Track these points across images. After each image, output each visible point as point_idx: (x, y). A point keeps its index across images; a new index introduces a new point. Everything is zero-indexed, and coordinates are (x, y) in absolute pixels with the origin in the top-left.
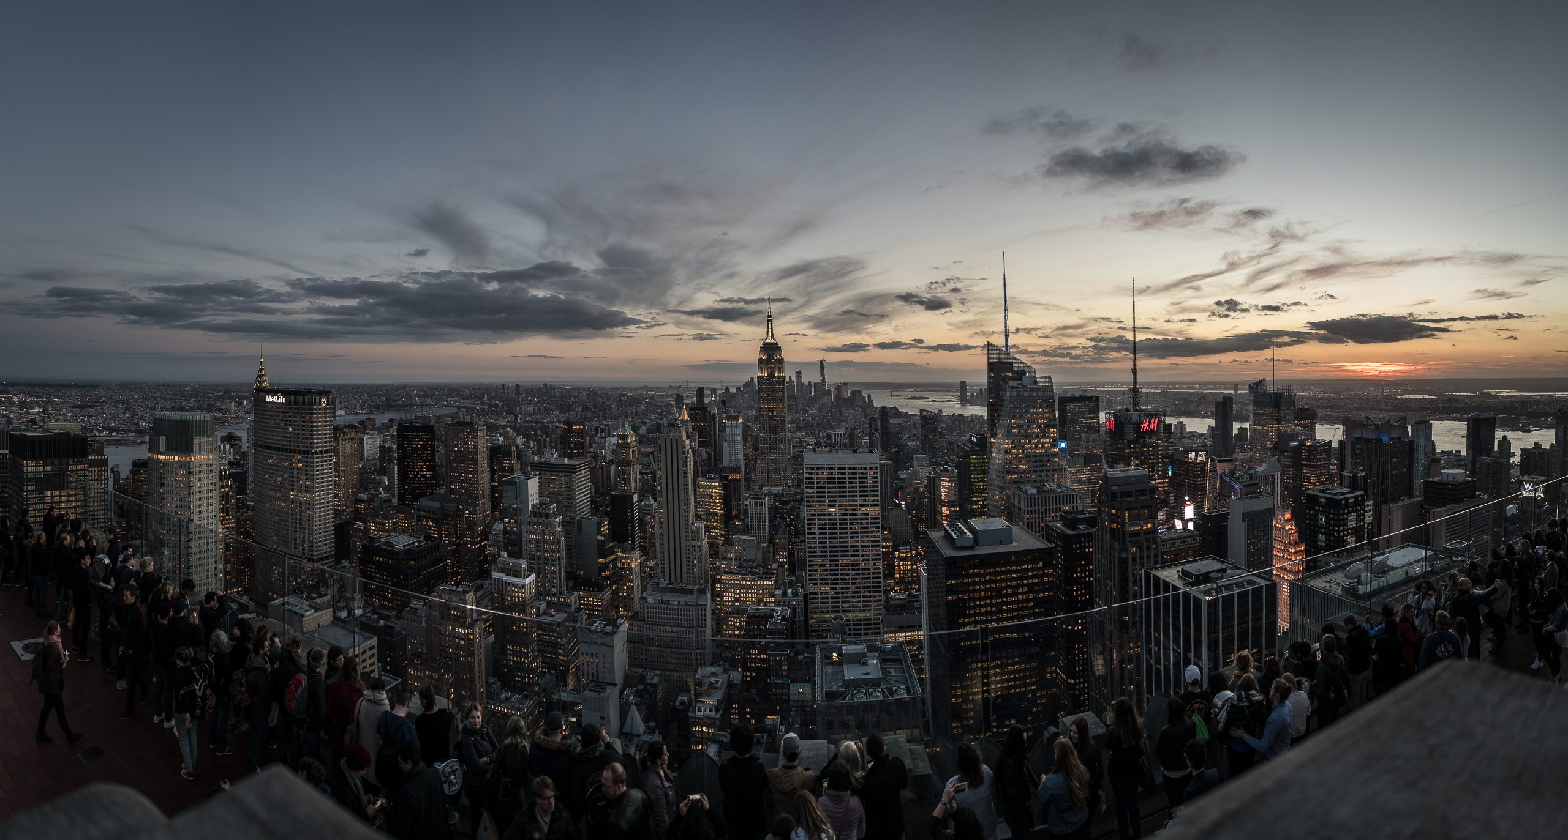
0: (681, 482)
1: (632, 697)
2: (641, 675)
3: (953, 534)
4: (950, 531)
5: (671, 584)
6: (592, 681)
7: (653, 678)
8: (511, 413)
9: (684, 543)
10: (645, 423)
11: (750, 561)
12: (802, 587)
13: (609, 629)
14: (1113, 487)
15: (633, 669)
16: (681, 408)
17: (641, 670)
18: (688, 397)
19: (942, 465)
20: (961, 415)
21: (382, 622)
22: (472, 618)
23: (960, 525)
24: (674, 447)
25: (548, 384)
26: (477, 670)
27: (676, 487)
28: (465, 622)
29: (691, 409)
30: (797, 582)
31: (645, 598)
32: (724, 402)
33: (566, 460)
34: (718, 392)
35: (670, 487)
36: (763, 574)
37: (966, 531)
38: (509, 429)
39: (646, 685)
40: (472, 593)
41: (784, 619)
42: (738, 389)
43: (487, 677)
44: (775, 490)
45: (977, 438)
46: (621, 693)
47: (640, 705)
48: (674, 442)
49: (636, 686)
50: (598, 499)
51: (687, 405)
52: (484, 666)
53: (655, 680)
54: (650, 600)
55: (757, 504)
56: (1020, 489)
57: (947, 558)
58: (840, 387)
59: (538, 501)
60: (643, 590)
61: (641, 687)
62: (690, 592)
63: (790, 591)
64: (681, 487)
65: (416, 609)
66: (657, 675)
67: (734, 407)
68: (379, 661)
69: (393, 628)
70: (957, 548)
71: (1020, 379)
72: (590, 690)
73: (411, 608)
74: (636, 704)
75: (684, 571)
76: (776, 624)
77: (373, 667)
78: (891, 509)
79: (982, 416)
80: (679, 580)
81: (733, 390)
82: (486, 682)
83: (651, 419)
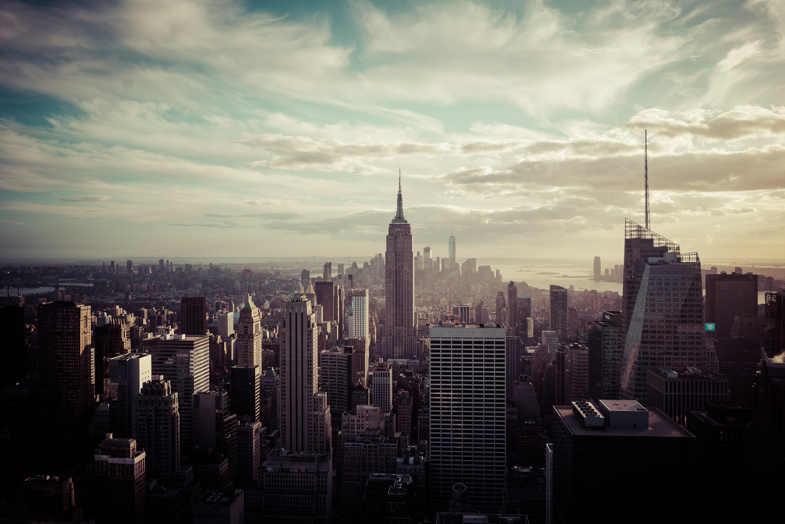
0: (305, 355)
3: (582, 412)
4: (579, 409)
5: (292, 453)
8: (121, 291)
9: (306, 412)
10: (269, 298)
11: (373, 429)
12: (424, 456)
13: (225, 500)
14: (774, 380)
16: (307, 283)
18: (314, 272)
19: (572, 342)
20: (594, 292)
23: (590, 404)
24: (299, 321)
25: (165, 261)
27: (299, 359)
29: (317, 283)
30: (419, 451)
31: (265, 468)
32: (350, 277)
33: (184, 337)
34: (345, 268)
35: (294, 359)
36: (386, 442)
37: (596, 411)
38: (117, 307)
41: (405, 485)
42: (366, 264)
44: (401, 362)
45: (611, 316)
48: (299, 317)
50: (218, 374)
51: (313, 279)
54: (269, 469)
55: (381, 375)
56: (659, 372)
57: (574, 436)
58: (471, 262)
59: (150, 379)
60: (263, 459)
62: (311, 460)
63: (412, 459)
64: (305, 360)
67: (361, 282)
70: (586, 428)
71: (662, 256)
75: (306, 440)
76: (396, 490)
78: (517, 384)
79: (617, 293)
80: (300, 448)
81: (360, 266)
83: (275, 294)
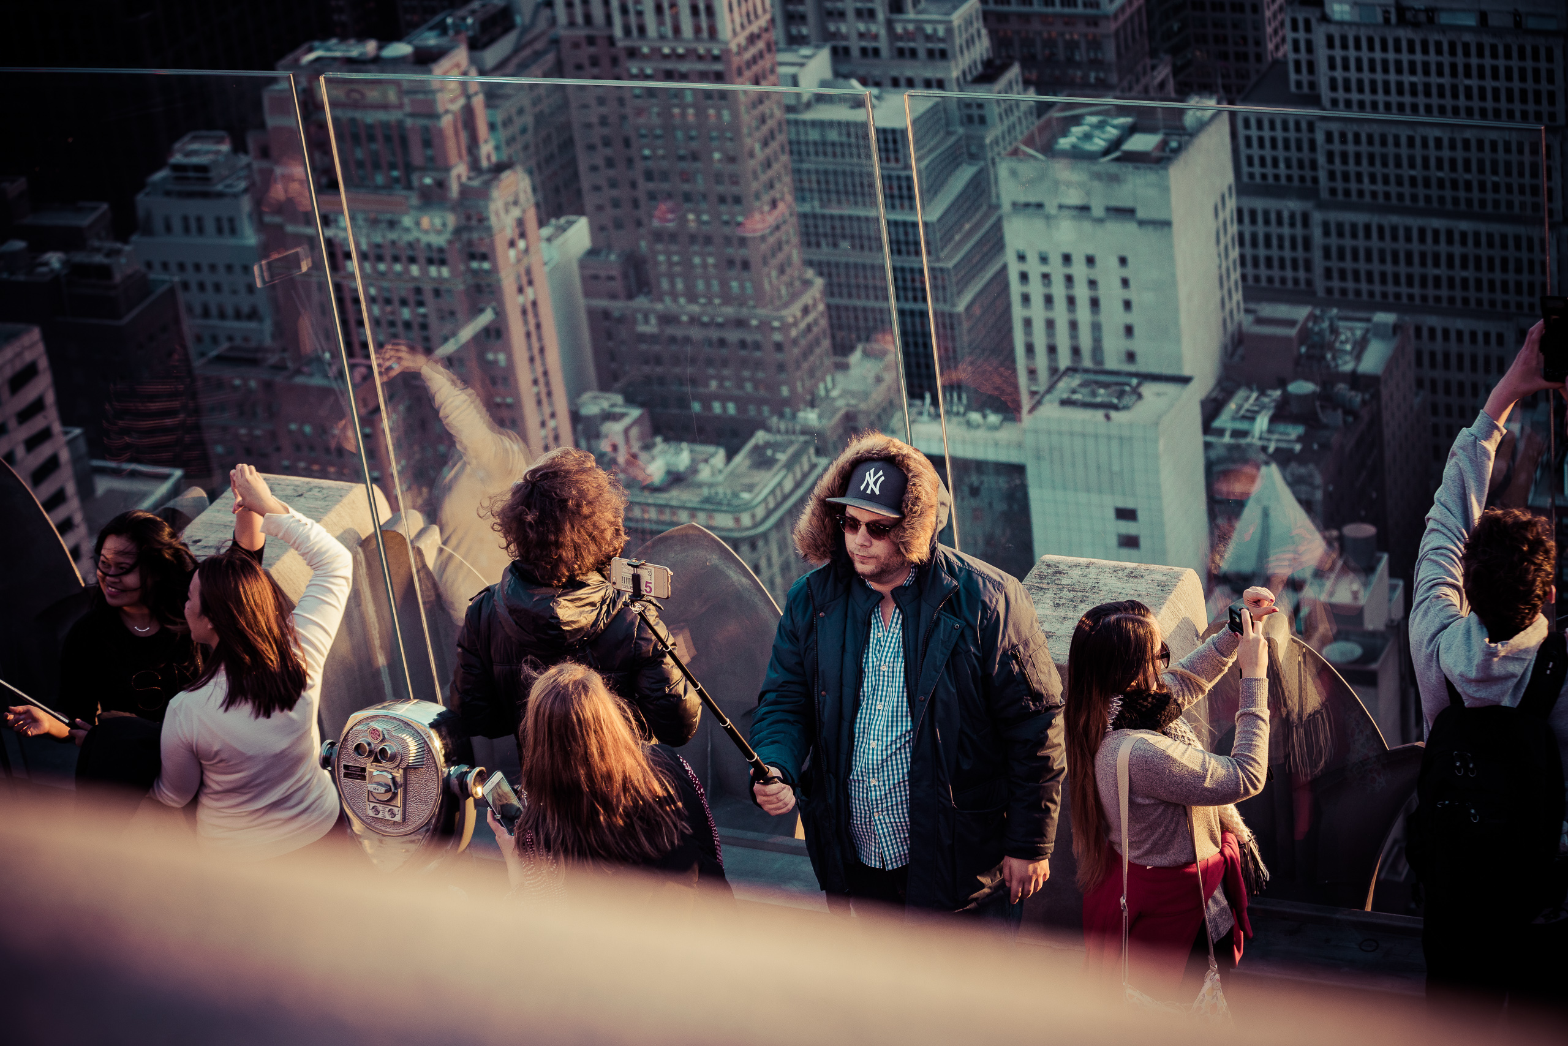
1: (1262, 423)
2: (1305, 335)
6: (1072, 370)
7: (1361, 347)
15: (1268, 310)
17: (1301, 313)
21: (55, 259)
22: (475, 166)
26: (524, 376)
28: (441, 184)
39: (1328, 379)
40: (461, 55)
43: (575, 391)
46: (1211, 409)
47: (1301, 459)
49: (1282, 383)
52: (554, 358)
53: (1373, 359)
61: (1302, 387)
65: (202, 169)
66: (1379, 332)
68: (67, 421)
69: (105, 272)
72: (1064, 403)
73: (177, 168)
74: (1283, 458)
77: (45, 451)
82: (576, 417)
